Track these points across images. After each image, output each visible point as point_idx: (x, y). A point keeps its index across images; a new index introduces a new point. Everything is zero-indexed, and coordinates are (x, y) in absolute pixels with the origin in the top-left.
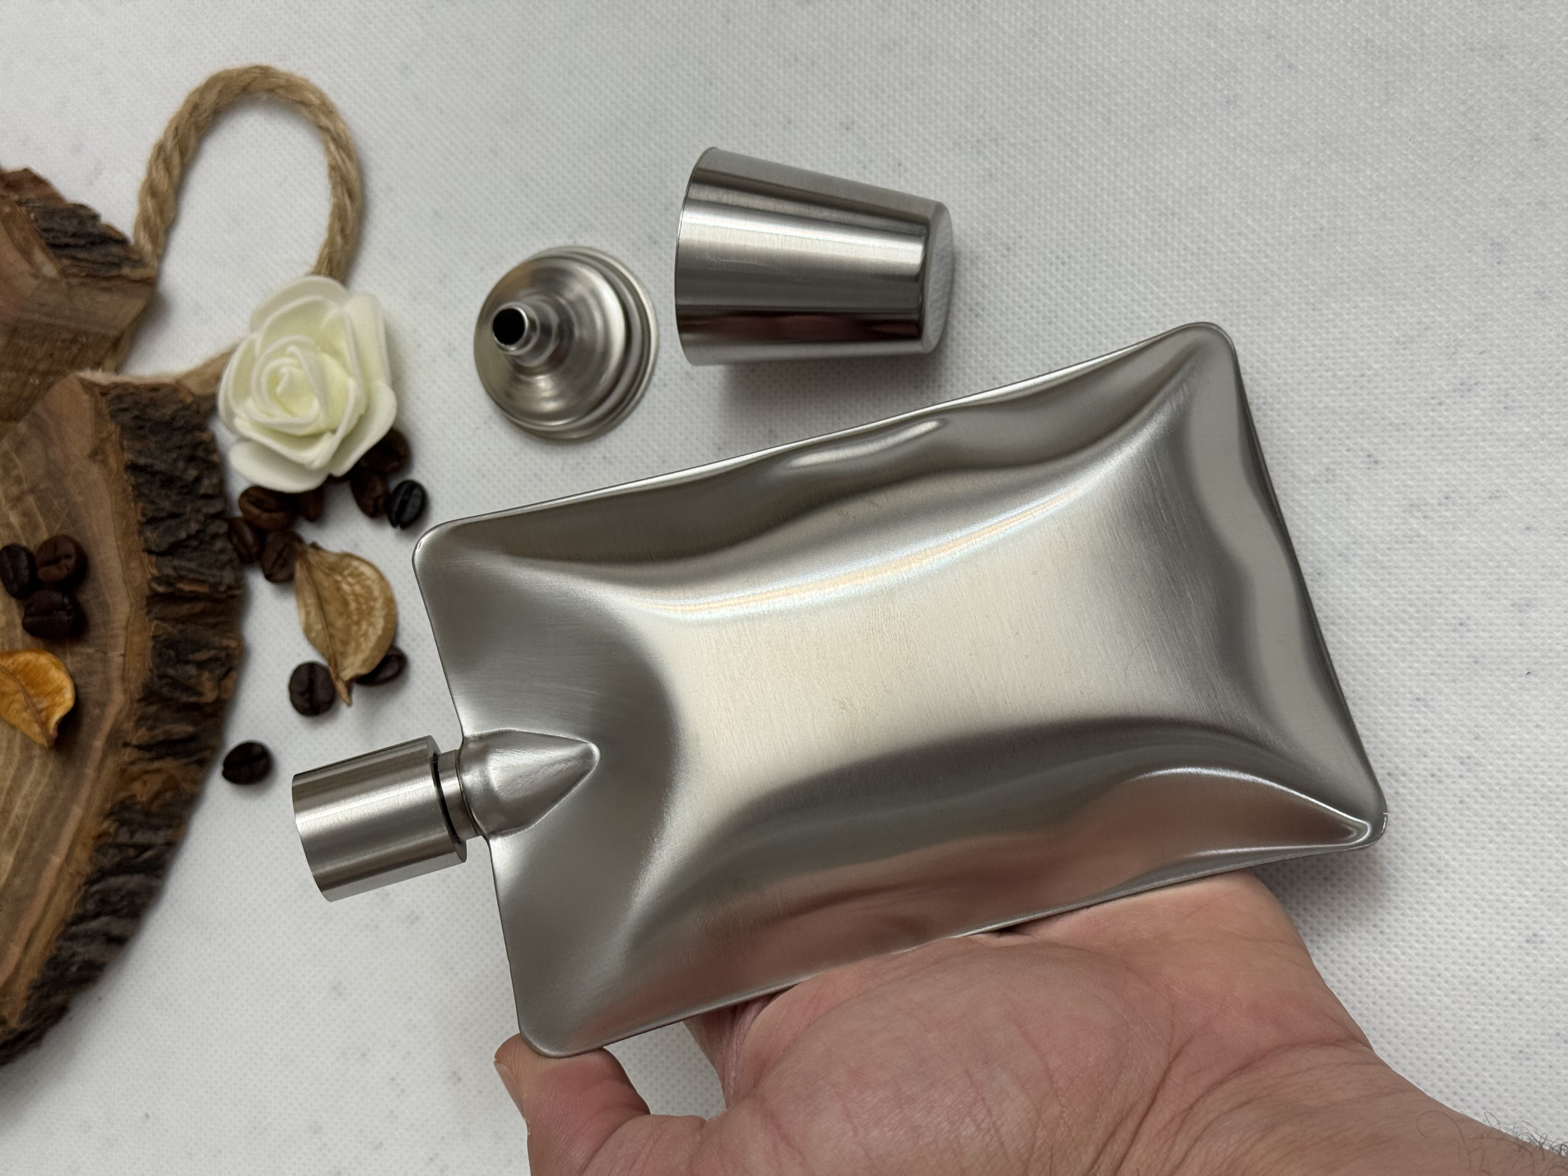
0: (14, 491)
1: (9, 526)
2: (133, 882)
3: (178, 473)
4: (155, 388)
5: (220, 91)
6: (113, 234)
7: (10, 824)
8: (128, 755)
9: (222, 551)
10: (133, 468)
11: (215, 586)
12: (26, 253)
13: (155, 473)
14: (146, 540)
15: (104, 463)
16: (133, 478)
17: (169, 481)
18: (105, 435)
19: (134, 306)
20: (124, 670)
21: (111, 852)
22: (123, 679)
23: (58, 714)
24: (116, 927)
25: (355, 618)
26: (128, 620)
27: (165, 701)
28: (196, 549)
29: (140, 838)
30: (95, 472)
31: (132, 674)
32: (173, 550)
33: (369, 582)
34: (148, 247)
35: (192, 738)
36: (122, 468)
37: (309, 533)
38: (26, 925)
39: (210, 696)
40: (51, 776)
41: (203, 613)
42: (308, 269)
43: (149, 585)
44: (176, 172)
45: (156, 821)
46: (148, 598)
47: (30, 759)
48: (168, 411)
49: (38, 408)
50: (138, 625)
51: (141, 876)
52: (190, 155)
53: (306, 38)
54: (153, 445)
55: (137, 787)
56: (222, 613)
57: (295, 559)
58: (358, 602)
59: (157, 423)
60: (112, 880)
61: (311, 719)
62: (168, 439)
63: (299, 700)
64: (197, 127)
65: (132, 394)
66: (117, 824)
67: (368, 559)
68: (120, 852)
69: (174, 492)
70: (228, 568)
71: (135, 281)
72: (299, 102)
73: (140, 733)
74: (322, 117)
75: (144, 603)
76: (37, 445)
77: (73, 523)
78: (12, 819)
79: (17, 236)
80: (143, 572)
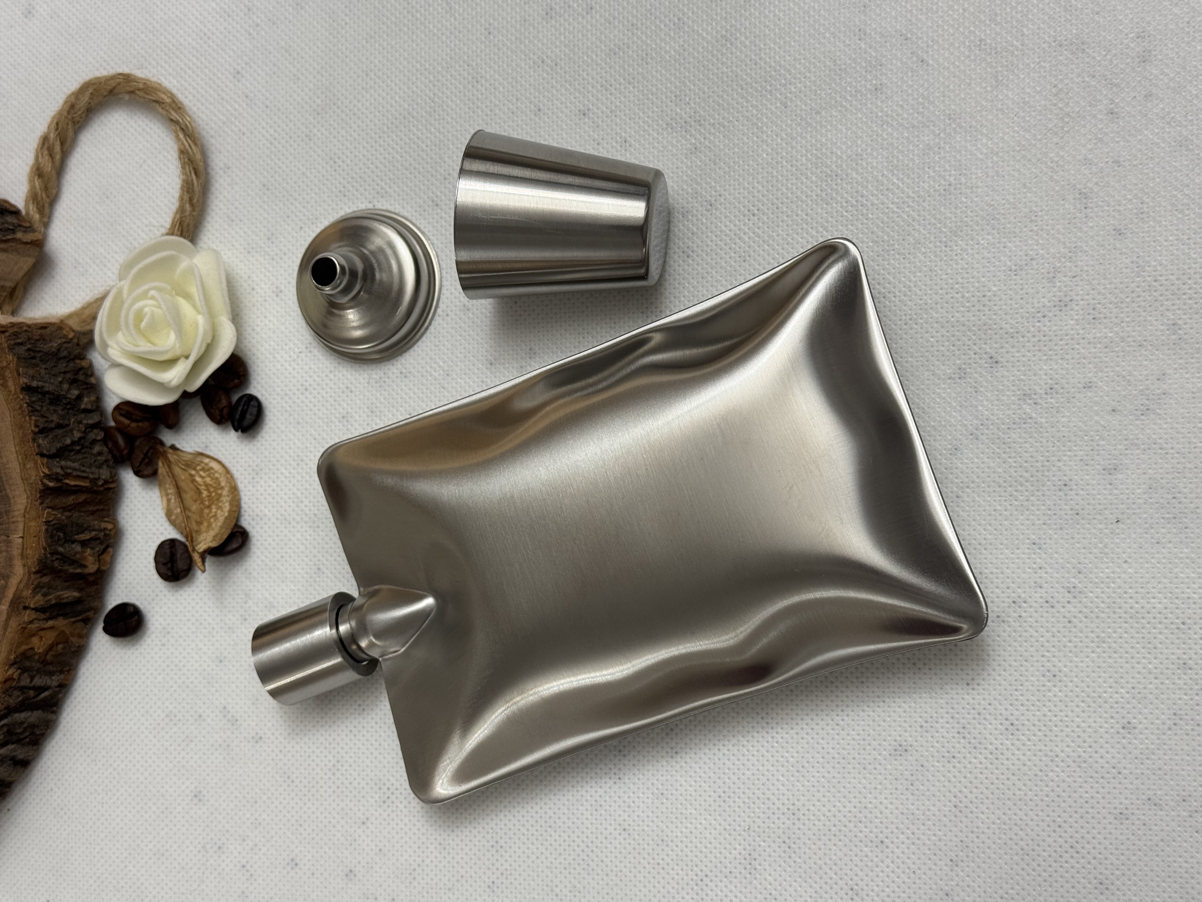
2: (33, 717)
3: (63, 393)
4: (44, 327)
5: (92, 94)
6: (8, 207)
8: (27, 616)
9: (100, 454)
10: (27, 389)
11: (94, 481)
13: (45, 393)
14: (39, 446)
16: (27, 397)
17: (56, 399)
18: (5, 364)
19: (26, 263)
20: (23, 548)
21: (16, 693)
22: (23, 556)
24: (21, 753)
25: (207, 503)
26: (26, 510)
27: (56, 573)
28: (79, 452)
29: (38, 681)
31: (29, 552)
32: (60, 454)
33: (217, 475)
34: (36, 217)
35: (78, 601)
36: (18, 390)
37: (168, 438)
39: (92, 568)
41: (85, 502)
42: (164, 230)
43: (41, 481)
44: (58, 157)
45: (51, 668)
46: (41, 491)
48: (54, 344)
50: (34, 513)
51: (40, 712)
52: (68, 144)
53: (159, 51)
54: (43, 371)
55: (35, 640)
56: (100, 503)
57: (158, 458)
58: (209, 491)
59: (46, 354)
60: (16, 715)
61: (172, 584)
62: (55, 366)
63: (163, 570)
64: (74, 122)
65: (26, 331)
66: (19, 671)
67: (216, 457)
68: (23, 693)
69: (60, 408)
70: (105, 467)
71: (26, 243)
72: (155, 101)
73: (37, 598)
74: (172, 112)
75: (38, 495)
80: (37, 471)
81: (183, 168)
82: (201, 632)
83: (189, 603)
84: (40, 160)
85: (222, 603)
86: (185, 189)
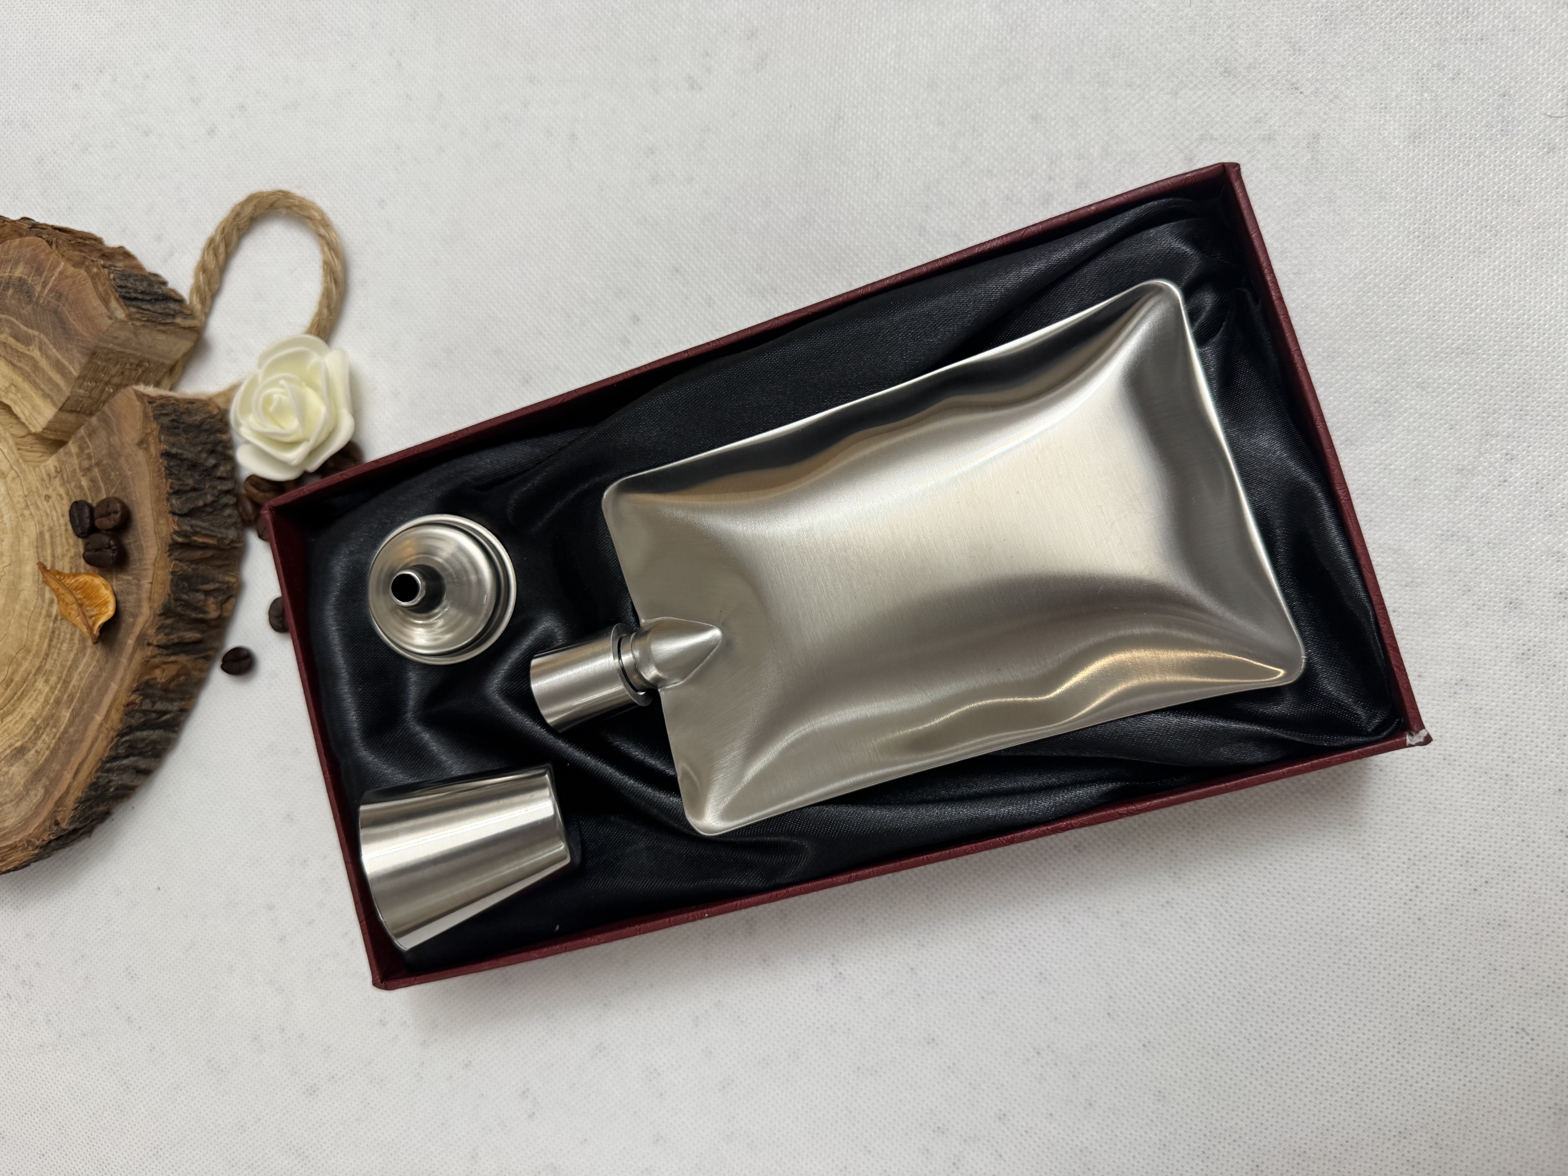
0: (86, 464)
1: (81, 487)
2: (155, 735)
3: (201, 461)
4: (191, 402)
5: (255, 205)
6: (173, 294)
7: (69, 691)
8: (149, 651)
9: (230, 516)
10: (166, 455)
11: (221, 540)
12: (106, 302)
13: (183, 460)
14: (172, 505)
15: (147, 450)
16: (166, 462)
17: (193, 466)
18: (149, 431)
19: (182, 345)
20: (151, 593)
21: (138, 715)
22: (150, 599)
23: (103, 619)
24: (143, 764)
26: (156, 559)
27: (180, 617)
28: (211, 513)
29: (159, 706)
30: (141, 456)
31: (156, 596)
32: (191, 513)
34: (198, 307)
35: (199, 642)
36: (159, 455)
38: (76, 760)
39: (213, 614)
40: (98, 661)
41: (212, 558)
42: (304, 329)
43: (171, 536)
44: (222, 257)
45: (172, 696)
46: (170, 545)
47: (85, 648)
48: (198, 418)
49: (106, 408)
50: (162, 563)
51: (161, 731)
52: (232, 247)
54: (184, 441)
55: (158, 673)
56: (226, 559)
59: (189, 425)
60: (139, 733)
62: (196, 437)
63: (275, 622)
64: (238, 229)
65: (173, 404)
66: (142, 697)
68: (145, 715)
69: (197, 473)
70: (233, 528)
71: (185, 328)
72: (307, 217)
73: (160, 637)
74: (321, 228)
75: (168, 548)
76: (103, 434)
77: (124, 489)
78: (71, 687)
79: (101, 289)
80: (168, 527)
81: (325, 277)
84: (206, 258)
86: (325, 296)
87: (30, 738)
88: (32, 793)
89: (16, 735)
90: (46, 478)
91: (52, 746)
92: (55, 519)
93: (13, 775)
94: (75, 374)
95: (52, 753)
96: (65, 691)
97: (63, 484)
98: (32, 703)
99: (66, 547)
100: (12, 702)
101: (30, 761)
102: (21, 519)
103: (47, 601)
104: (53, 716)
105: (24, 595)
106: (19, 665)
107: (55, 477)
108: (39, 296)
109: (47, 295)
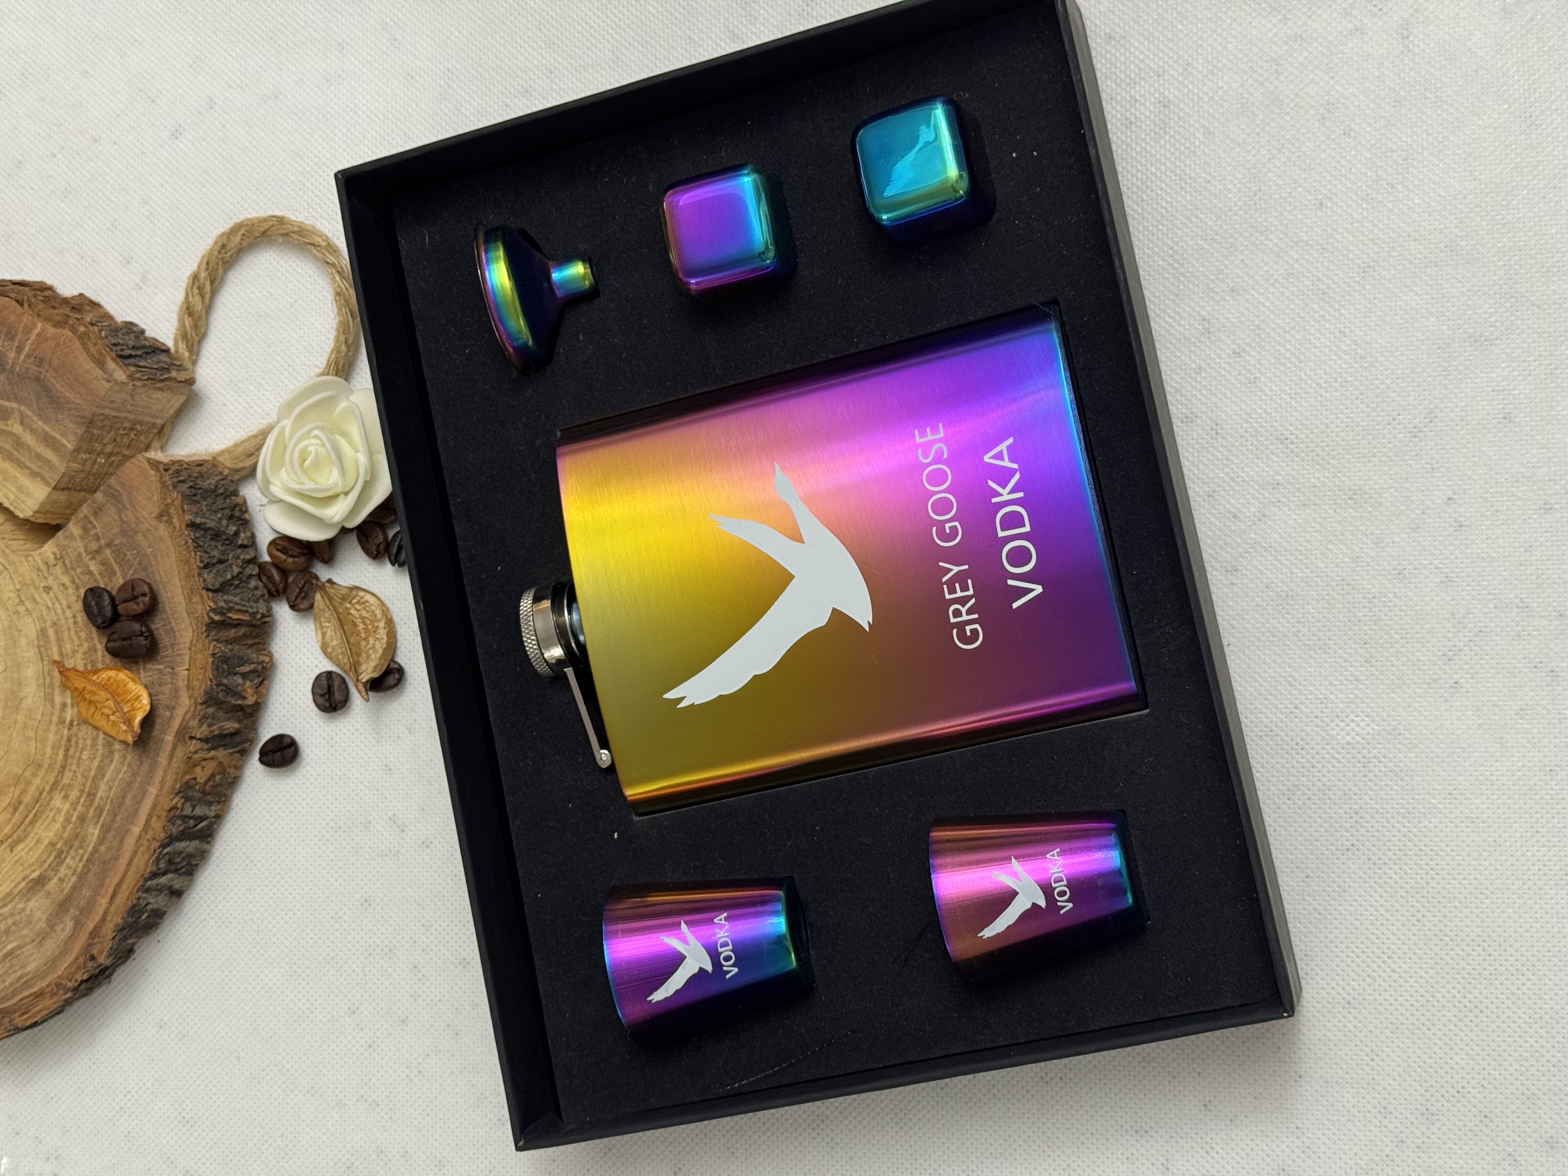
0: (94, 546)
1: (90, 573)
2: (189, 846)
3: (222, 529)
4: (201, 464)
5: (243, 235)
6: (160, 345)
7: (95, 805)
8: (193, 745)
9: (256, 588)
10: (192, 526)
11: (253, 615)
12: (101, 364)
13: (206, 530)
14: (205, 580)
15: (169, 522)
16: (192, 534)
17: (217, 535)
18: (169, 501)
19: (171, 401)
20: (189, 680)
21: (179, 822)
22: (188, 687)
23: (139, 717)
24: (177, 883)
25: (363, 635)
26: (192, 642)
27: (219, 704)
28: (237, 586)
29: (199, 811)
30: (162, 530)
31: (196, 684)
32: (223, 588)
33: (373, 608)
34: (185, 355)
35: (236, 733)
36: (183, 527)
37: (323, 573)
38: (111, 882)
39: (251, 700)
40: (129, 765)
41: (245, 636)
42: (320, 371)
43: (208, 614)
44: (208, 296)
45: (209, 798)
46: (208, 625)
47: (112, 752)
48: (212, 481)
49: (112, 481)
50: (200, 646)
51: (197, 842)
52: (217, 282)
53: (310, 194)
54: (204, 508)
55: (198, 770)
56: (257, 636)
57: (315, 592)
58: (365, 624)
59: (206, 490)
60: (177, 844)
61: (329, 715)
62: (214, 503)
63: (321, 700)
64: (223, 262)
65: (186, 469)
66: (183, 800)
67: (371, 590)
68: (184, 822)
69: (220, 543)
70: (261, 601)
71: (181, 382)
72: (310, 244)
73: (203, 728)
74: (328, 254)
75: (204, 629)
76: (112, 510)
77: (145, 569)
78: (97, 800)
79: (92, 349)
80: (204, 605)
81: (340, 309)
82: (357, 762)
83: (345, 734)
84: (191, 299)
85: (378, 734)
86: (341, 330)
87: (50, 866)
88: (58, 928)
89: (32, 865)
90: (42, 567)
91: (79, 870)
92: (59, 611)
93: (32, 910)
94: (70, 447)
95: (80, 878)
96: (91, 805)
97: (66, 571)
98: (49, 824)
99: (77, 642)
100: (23, 827)
101: (53, 891)
102: (14, 617)
103: (58, 706)
104: (77, 835)
105: (27, 703)
106: (28, 783)
107: (55, 565)
108: (14, 363)
109: (24, 361)
